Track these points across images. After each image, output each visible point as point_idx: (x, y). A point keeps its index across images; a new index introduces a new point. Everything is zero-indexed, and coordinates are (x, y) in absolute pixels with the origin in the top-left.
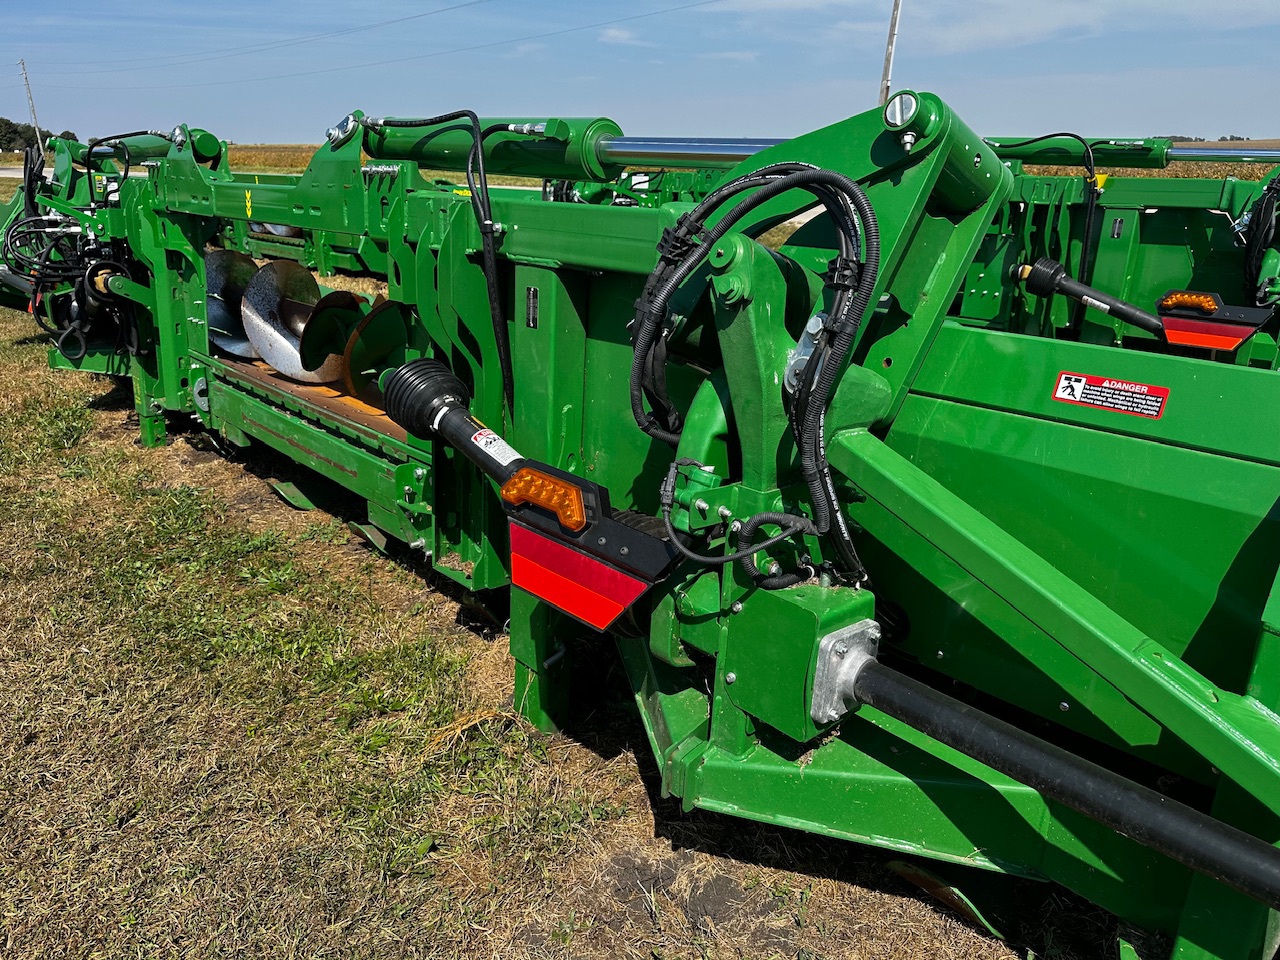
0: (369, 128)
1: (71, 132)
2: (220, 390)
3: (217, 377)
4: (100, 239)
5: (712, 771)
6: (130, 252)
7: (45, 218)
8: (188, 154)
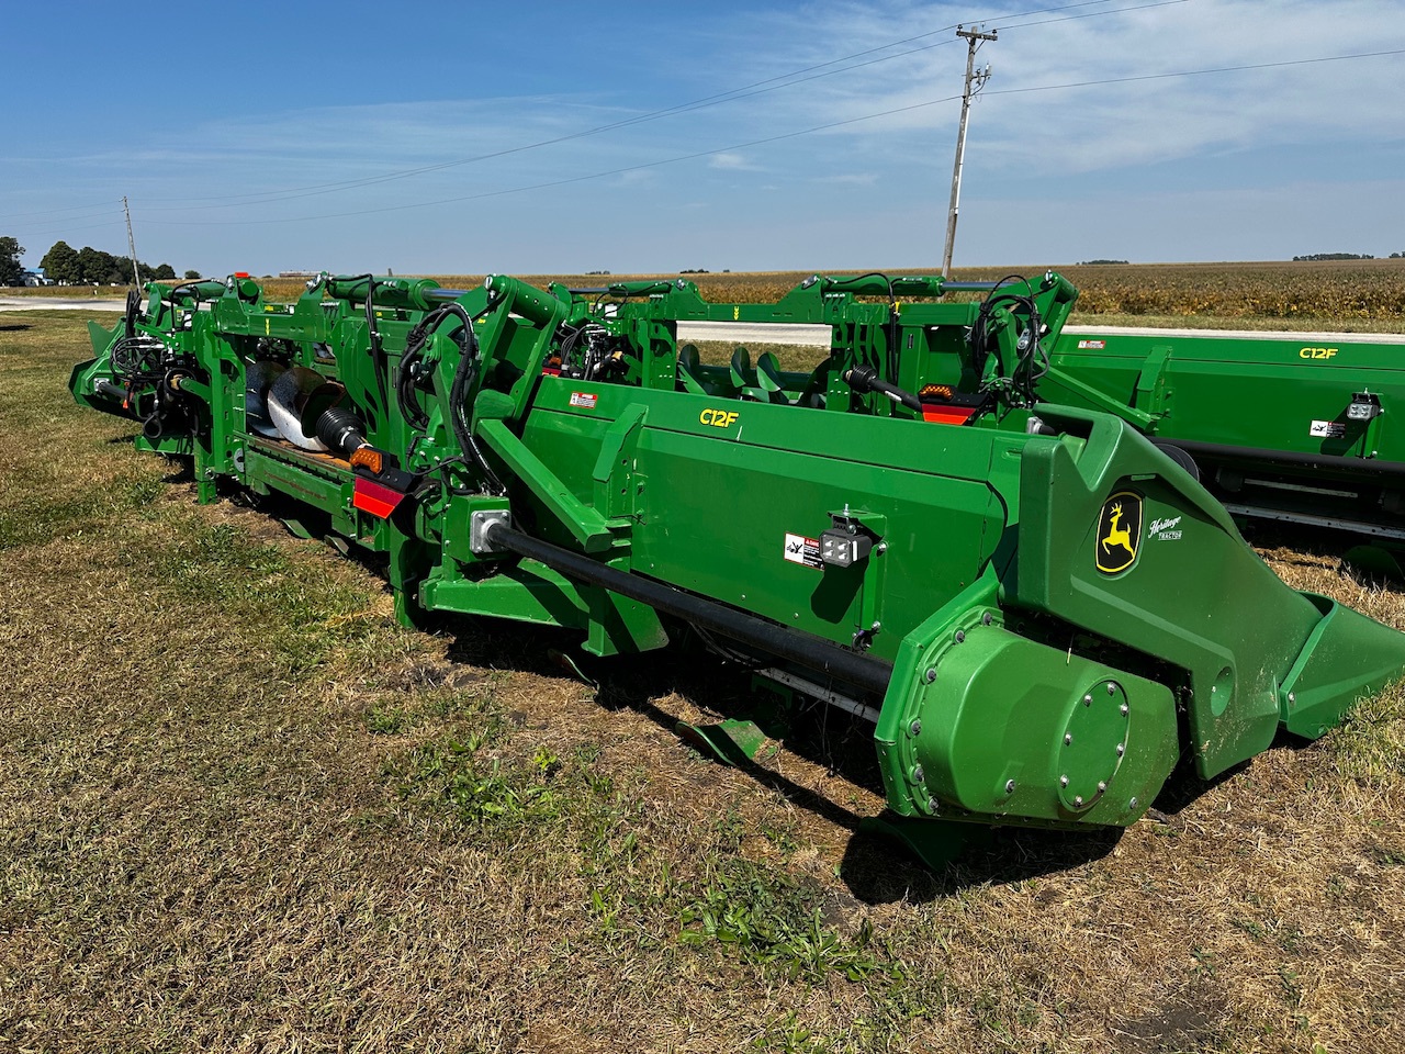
0: (328, 282)
1: (168, 264)
2: (252, 457)
3: (251, 448)
4: (177, 353)
5: (441, 590)
6: (197, 363)
7: (140, 338)
8: (235, 295)
